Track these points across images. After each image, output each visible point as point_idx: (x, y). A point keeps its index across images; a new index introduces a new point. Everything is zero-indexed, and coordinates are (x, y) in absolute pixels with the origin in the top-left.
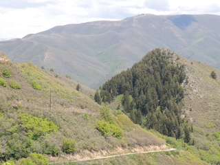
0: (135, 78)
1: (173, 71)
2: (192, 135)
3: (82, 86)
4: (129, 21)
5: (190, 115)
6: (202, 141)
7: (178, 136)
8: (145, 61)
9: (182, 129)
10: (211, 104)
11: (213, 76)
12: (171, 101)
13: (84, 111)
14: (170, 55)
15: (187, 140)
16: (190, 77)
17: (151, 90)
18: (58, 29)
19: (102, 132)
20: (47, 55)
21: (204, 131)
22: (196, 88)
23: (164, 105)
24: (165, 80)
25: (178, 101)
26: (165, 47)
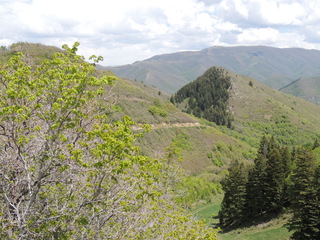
0: (198, 86)
1: (223, 80)
2: (233, 124)
3: (162, 92)
4: (205, 51)
5: (232, 109)
6: (239, 127)
7: (223, 124)
8: (205, 75)
9: (226, 120)
10: (247, 103)
11: (251, 84)
12: (220, 101)
13: (142, 100)
14: (222, 71)
15: (229, 126)
16: (234, 85)
17: (208, 94)
18: (156, 58)
19: (152, 112)
20: (148, 75)
21: (241, 120)
22: (237, 92)
23: (216, 104)
24: (217, 87)
25: (225, 101)
26: (218, 66)
